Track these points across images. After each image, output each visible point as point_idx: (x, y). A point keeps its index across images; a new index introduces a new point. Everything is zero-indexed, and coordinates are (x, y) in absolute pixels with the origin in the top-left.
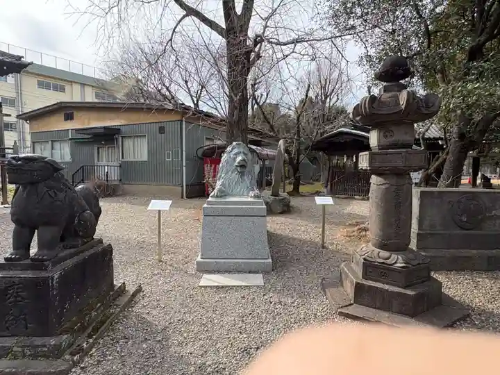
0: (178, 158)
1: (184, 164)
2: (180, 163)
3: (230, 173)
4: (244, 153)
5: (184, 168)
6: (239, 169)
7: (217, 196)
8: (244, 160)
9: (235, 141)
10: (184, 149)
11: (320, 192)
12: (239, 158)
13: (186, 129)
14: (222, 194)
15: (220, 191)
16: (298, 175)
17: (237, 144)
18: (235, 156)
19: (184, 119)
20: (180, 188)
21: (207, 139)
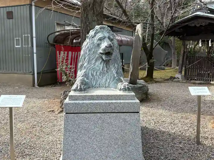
0: (28, 44)
1: (35, 51)
2: (30, 49)
3: (93, 62)
4: (109, 38)
5: (35, 55)
6: (104, 57)
7: (81, 90)
8: (110, 46)
9: (98, 25)
10: (34, 35)
11: (174, 78)
12: (105, 44)
13: (36, 14)
14: (86, 86)
15: (83, 83)
16: (151, 61)
17: (101, 28)
18: (99, 42)
19: (33, 4)
20: (31, 76)
21: (58, 24)
